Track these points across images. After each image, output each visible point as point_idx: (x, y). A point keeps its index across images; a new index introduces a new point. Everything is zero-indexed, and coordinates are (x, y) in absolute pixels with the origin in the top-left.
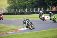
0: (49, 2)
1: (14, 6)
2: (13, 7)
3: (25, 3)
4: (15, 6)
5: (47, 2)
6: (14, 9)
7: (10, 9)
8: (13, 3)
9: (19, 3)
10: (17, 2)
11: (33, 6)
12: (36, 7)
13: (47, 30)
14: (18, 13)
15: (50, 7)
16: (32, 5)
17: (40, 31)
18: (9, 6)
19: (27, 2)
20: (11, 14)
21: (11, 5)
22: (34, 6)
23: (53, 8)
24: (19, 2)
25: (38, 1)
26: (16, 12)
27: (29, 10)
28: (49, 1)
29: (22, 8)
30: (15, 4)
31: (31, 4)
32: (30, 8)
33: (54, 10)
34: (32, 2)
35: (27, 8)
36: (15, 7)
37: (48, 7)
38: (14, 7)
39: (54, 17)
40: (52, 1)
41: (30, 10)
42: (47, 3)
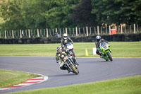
0: (103, 13)
1: (15, 21)
2: (13, 24)
3: (43, 14)
4: (18, 22)
5: (97, 13)
6: (16, 29)
7: (7, 30)
8: (12, 14)
9: (28, 16)
10: (23, 13)
11: (64, 21)
12: (70, 24)
13: (97, 82)
14: (26, 40)
15: (104, 25)
16: (61, 20)
17: (82, 84)
18: (4, 22)
19: (49, 13)
20: (9, 43)
21: (8, 20)
22: (66, 22)
23: (111, 28)
24: (29, 13)
25: (75, 11)
26: (21, 37)
27: (53, 33)
28: (103, 11)
29: (36, 26)
30: (17, 18)
31: (57, 18)
32: (56, 26)
33: (114, 33)
34: (60, 13)
35: (49, 28)
36: (20, 25)
37: (100, 26)
38: (16, 25)
39: (108, 48)
40: (111, 10)
41: (55, 32)
42: (98, 16)
